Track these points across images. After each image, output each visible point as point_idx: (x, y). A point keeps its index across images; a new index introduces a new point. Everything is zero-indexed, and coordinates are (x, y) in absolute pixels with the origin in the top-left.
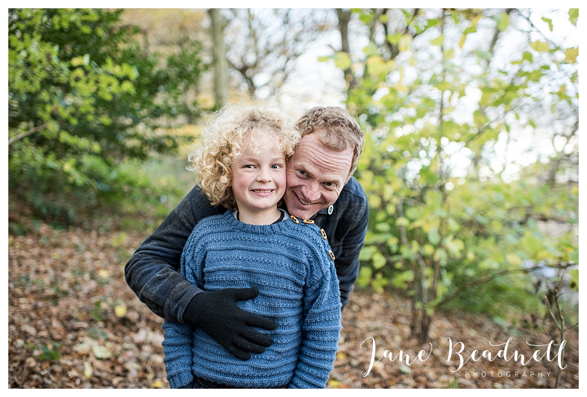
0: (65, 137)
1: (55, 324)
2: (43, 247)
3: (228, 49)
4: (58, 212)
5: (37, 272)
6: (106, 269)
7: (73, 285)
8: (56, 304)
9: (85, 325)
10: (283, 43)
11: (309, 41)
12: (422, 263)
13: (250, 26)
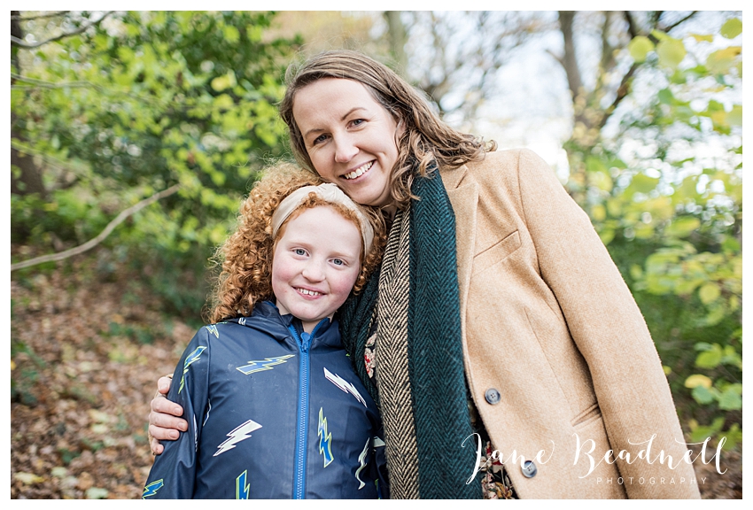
0: (208, 197)
10: (479, 52)
11: (514, 47)
13: (434, 33)
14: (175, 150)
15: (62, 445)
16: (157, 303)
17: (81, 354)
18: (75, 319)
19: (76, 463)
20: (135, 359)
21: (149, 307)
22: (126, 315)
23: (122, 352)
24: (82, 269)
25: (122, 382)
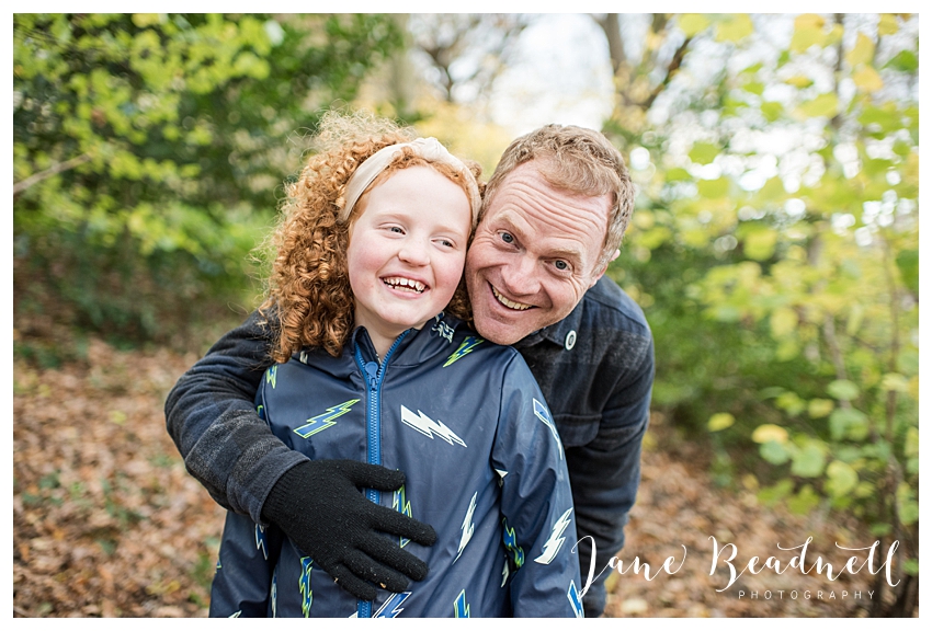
4: (123, 318)
16: (69, 314)
21: (57, 319)
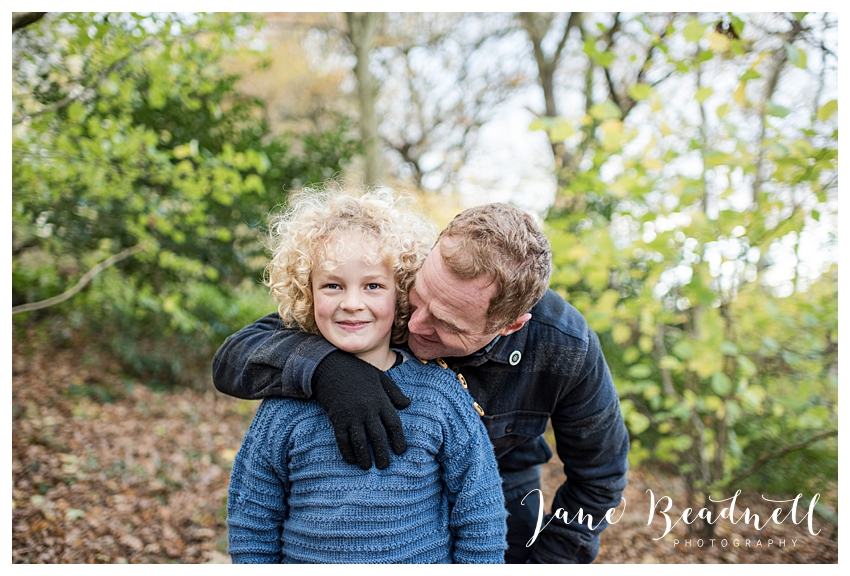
0: (169, 259)
1: (169, 533)
2: (140, 418)
3: (381, 121)
4: (158, 367)
5: (136, 455)
6: (231, 447)
7: (188, 473)
8: (166, 503)
9: (209, 532)
10: (460, 107)
11: (497, 103)
12: (698, 422)
13: (411, 88)
14: (135, 215)
15: (38, 479)
17: (45, 410)
18: (34, 381)
19: (52, 493)
20: (98, 417)
21: (108, 371)
22: (85, 377)
23: (84, 410)
24: (35, 335)
25: (87, 434)
